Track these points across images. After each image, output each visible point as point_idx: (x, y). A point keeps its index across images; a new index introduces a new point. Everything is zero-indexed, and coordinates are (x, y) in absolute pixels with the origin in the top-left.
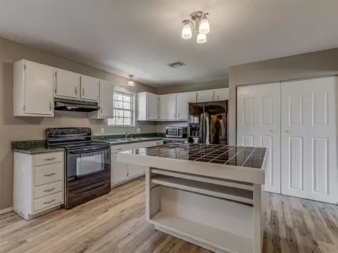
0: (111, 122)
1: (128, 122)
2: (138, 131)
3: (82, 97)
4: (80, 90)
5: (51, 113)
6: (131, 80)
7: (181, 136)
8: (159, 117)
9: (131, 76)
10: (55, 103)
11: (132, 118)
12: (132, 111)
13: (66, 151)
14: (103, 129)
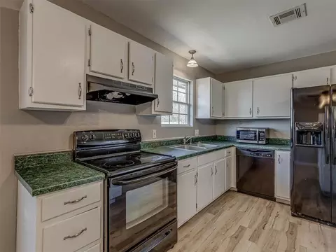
0: (165, 121)
1: (183, 121)
2: (197, 134)
3: (131, 78)
4: (128, 65)
5: (82, 104)
6: (192, 58)
7: (264, 142)
8: (224, 114)
9: (193, 52)
10: (89, 84)
11: (189, 115)
12: (189, 105)
13: (108, 178)
14: (154, 131)
